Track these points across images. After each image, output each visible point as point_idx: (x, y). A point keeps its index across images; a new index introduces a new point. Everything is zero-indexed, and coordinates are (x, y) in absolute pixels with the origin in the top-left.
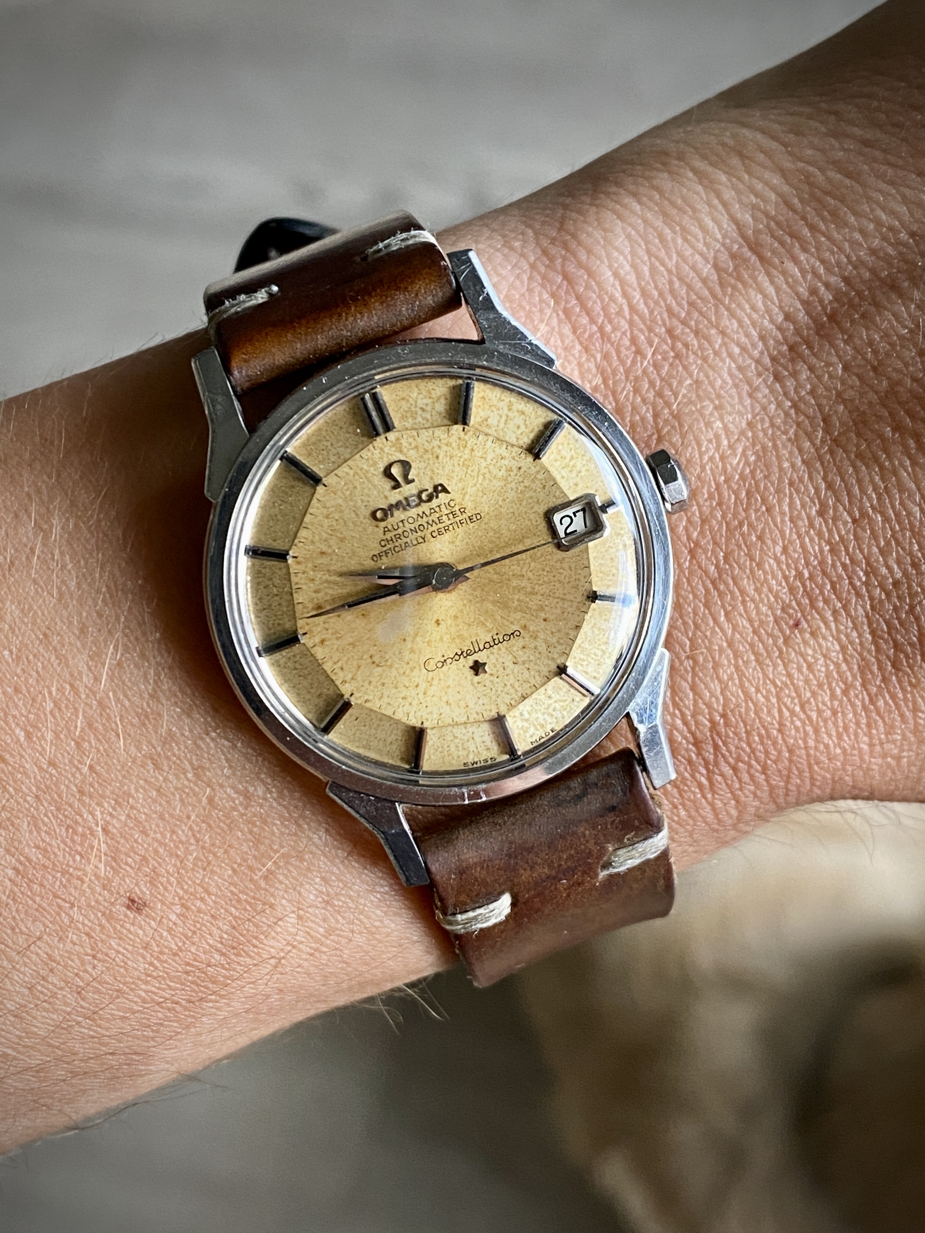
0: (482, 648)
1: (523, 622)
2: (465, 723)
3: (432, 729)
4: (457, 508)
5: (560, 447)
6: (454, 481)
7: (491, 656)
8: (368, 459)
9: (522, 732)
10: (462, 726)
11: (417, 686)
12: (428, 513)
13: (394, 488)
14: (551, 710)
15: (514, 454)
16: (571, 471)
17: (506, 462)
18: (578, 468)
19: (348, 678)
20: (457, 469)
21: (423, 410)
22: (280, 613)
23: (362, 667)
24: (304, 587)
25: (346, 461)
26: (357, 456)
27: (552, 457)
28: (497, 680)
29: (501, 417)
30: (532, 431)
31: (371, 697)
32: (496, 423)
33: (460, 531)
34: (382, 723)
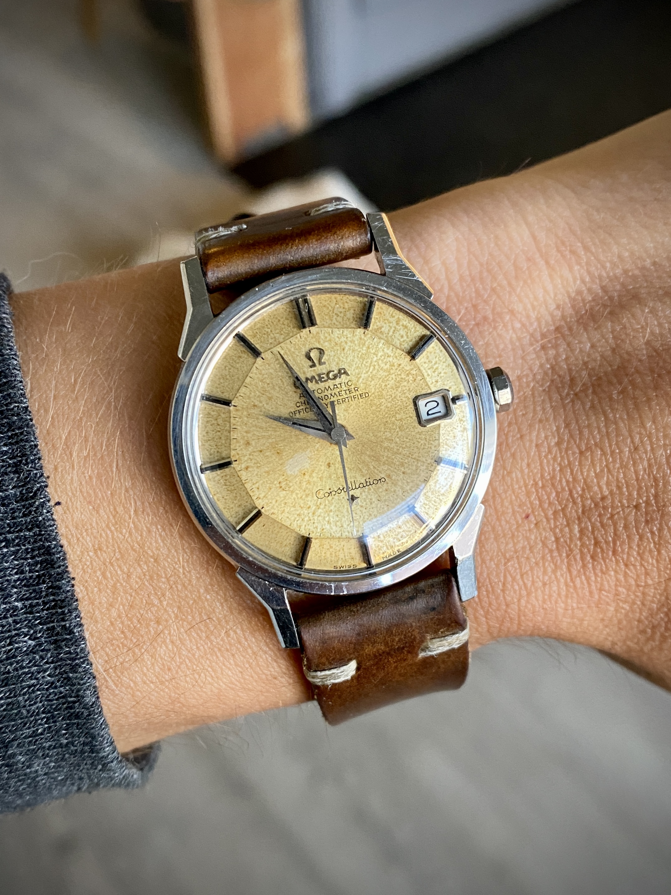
0: (357, 487)
1: (388, 472)
2: (339, 538)
3: (316, 539)
4: (353, 387)
5: (429, 354)
6: (353, 368)
7: (363, 494)
8: (295, 344)
9: (377, 549)
10: (337, 540)
11: (309, 508)
12: (332, 387)
13: (311, 367)
14: (399, 537)
15: (397, 354)
16: (434, 372)
17: (391, 359)
18: (440, 370)
19: (261, 496)
20: (356, 360)
21: (338, 316)
22: (220, 444)
23: (273, 489)
24: (238, 427)
25: (280, 343)
26: (288, 341)
27: (422, 360)
28: (364, 511)
29: (391, 327)
30: (411, 341)
31: (276, 511)
32: (386, 331)
33: (353, 403)
34: (281, 531)
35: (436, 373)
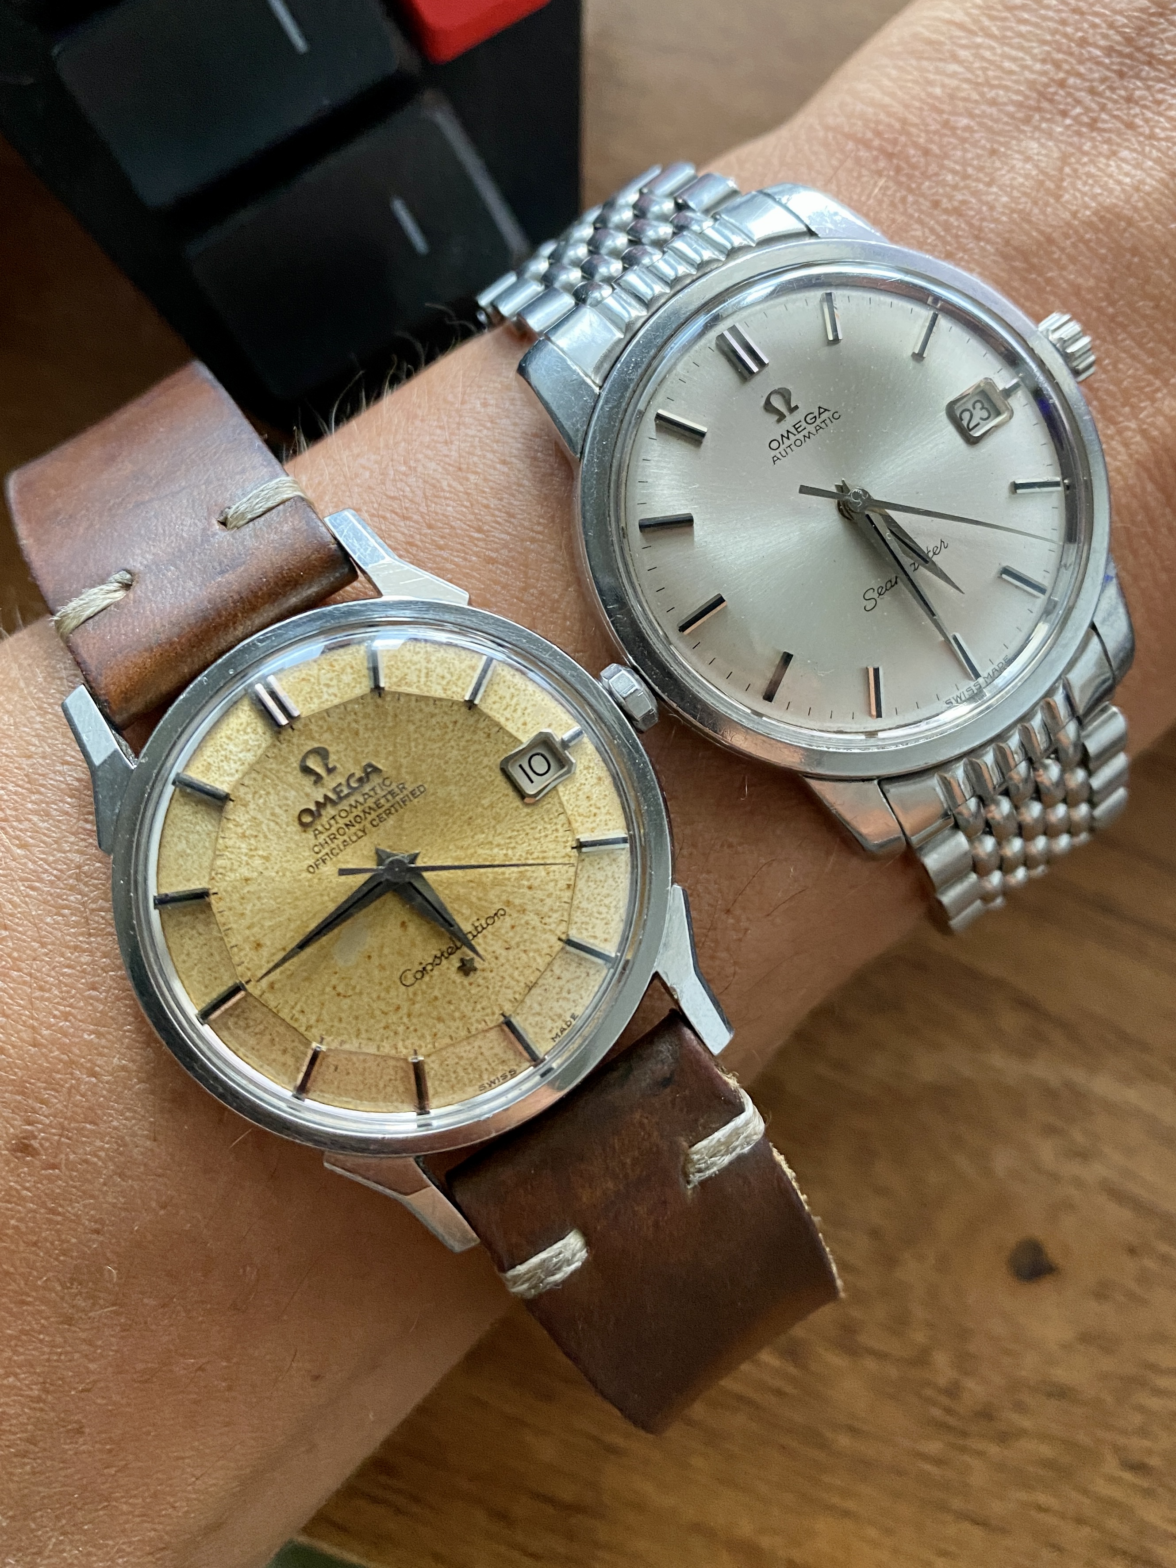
1: (504, 898)
2: (468, 1038)
3: (429, 1055)
4: (394, 786)
5: (495, 687)
6: (384, 758)
8: (276, 758)
9: (537, 1029)
10: (465, 1043)
11: (398, 1008)
12: (361, 800)
15: (444, 709)
16: (515, 711)
17: (438, 719)
18: (523, 706)
19: (313, 1022)
20: (383, 741)
21: (328, 686)
22: (214, 964)
23: (326, 1004)
24: (234, 926)
25: (251, 766)
26: (263, 757)
27: (489, 700)
28: (491, 975)
29: (420, 671)
30: (459, 678)
31: (346, 1037)
33: (405, 810)
34: (367, 1065)
35: (519, 712)
